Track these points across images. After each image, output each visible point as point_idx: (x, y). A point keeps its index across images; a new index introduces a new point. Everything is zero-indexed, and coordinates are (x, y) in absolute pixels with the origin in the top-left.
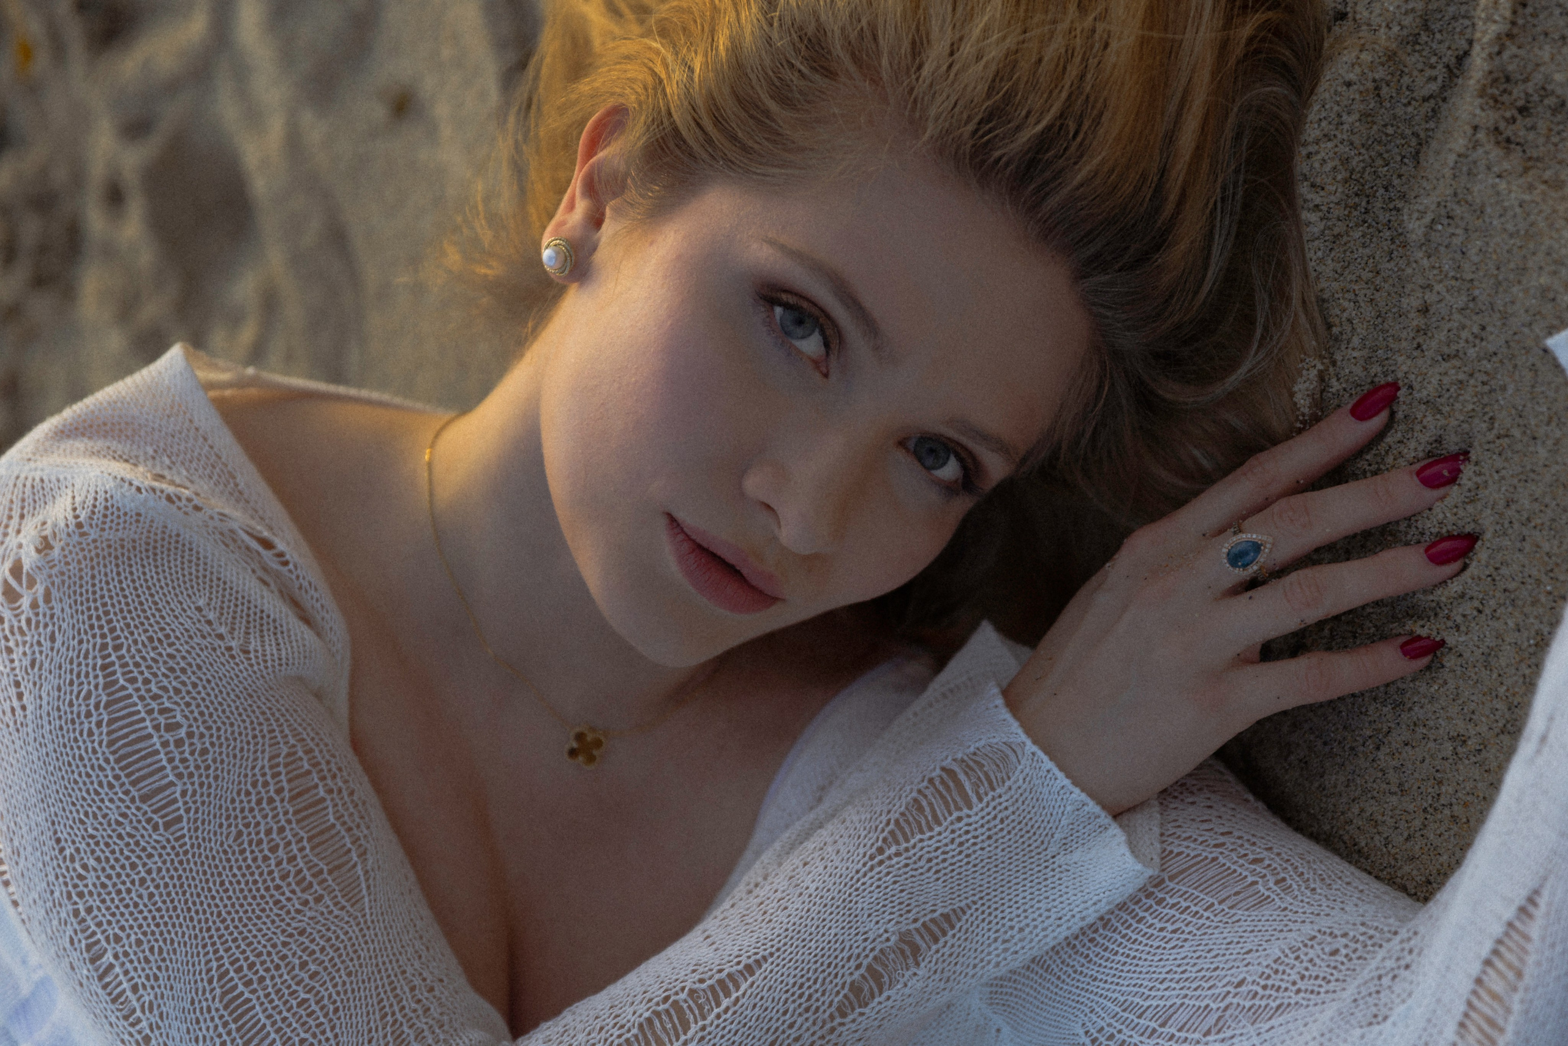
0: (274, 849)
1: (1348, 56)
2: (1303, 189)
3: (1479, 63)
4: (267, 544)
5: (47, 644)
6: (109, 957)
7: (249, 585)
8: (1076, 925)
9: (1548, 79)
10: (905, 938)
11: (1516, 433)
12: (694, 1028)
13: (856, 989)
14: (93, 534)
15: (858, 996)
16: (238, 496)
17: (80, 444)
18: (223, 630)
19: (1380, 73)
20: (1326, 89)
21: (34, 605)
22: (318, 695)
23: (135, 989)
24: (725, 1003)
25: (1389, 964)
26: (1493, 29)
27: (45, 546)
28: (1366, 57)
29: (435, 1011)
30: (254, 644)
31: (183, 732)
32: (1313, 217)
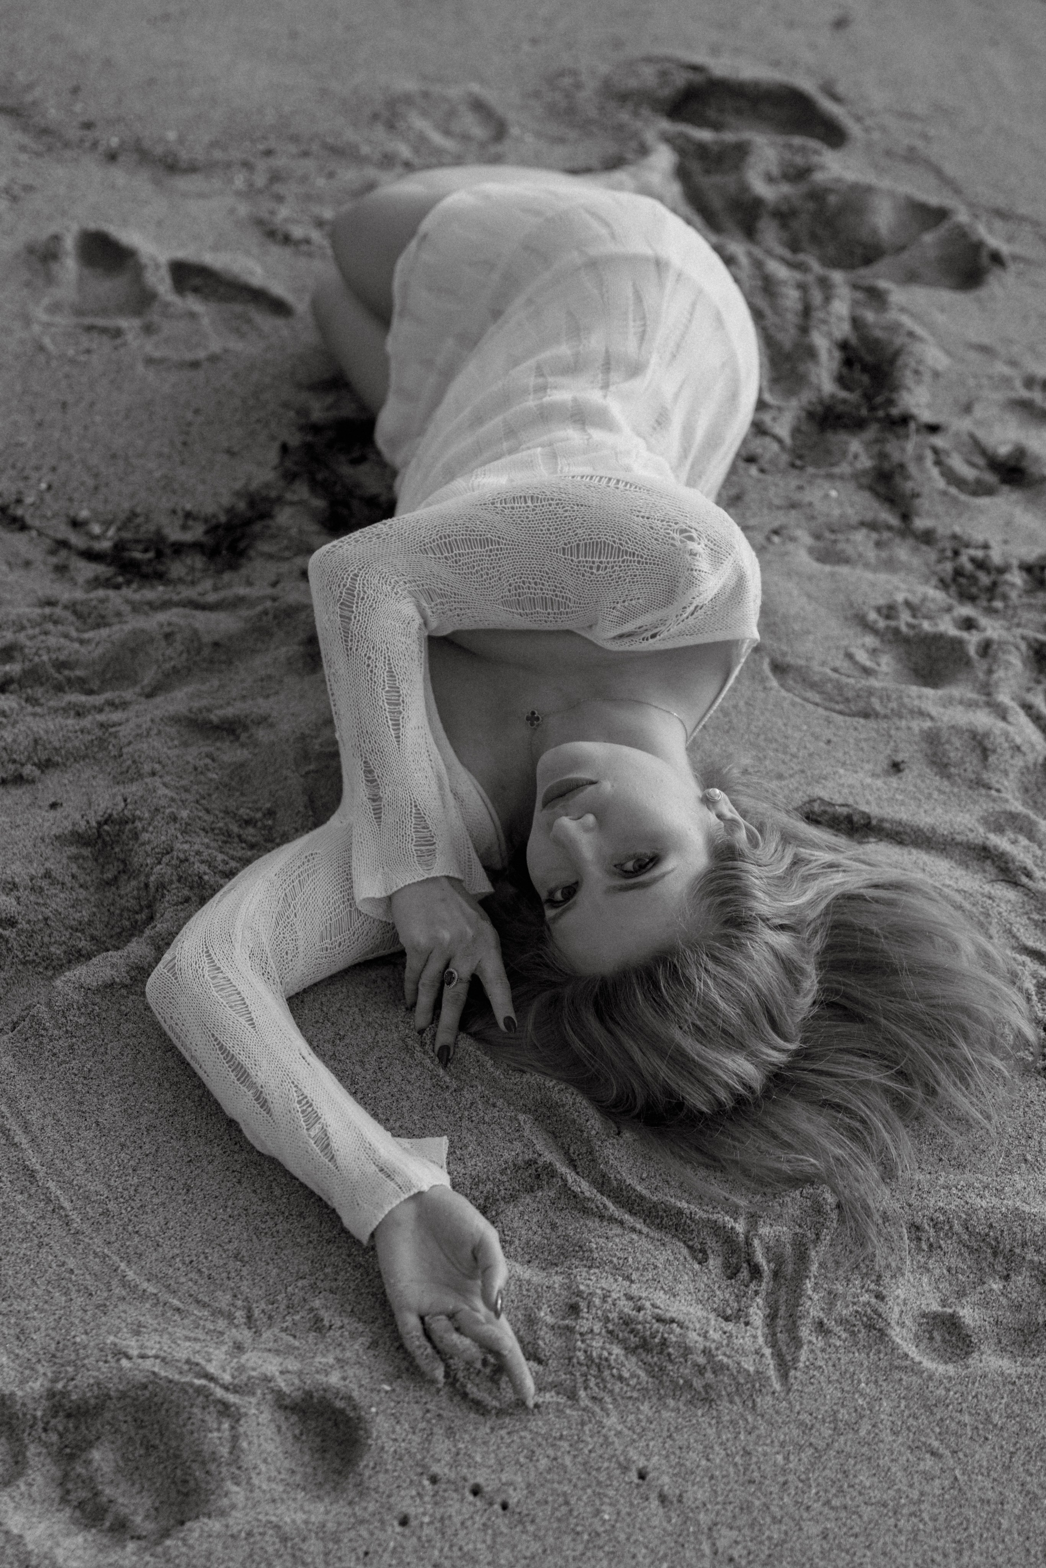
0: (536, 583)
1: (598, 1125)
2: (563, 1086)
3: (563, 1169)
4: (653, 636)
5: (655, 536)
6: (529, 503)
7: (639, 622)
8: (354, 865)
9: (543, 1190)
10: (380, 799)
11: (430, 1113)
12: (387, 706)
13: (371, 772)
14: (687, 573)
15: (369, 771)
16: (681, 634)
17: (732, 583)
18: (626, 604)
19: (585, 1134)
20: (591, 1111)
21: (673, 539)
22: (591, 627)
23: (513, 508)
24: (390, 723)
25: (269, 969)
26: (570, 1180)
27: (693, 554)
28: (593, 1132)
29: (450, 613)
30: (615, 613)
31: (594, 571)
32: (551, 1084)
